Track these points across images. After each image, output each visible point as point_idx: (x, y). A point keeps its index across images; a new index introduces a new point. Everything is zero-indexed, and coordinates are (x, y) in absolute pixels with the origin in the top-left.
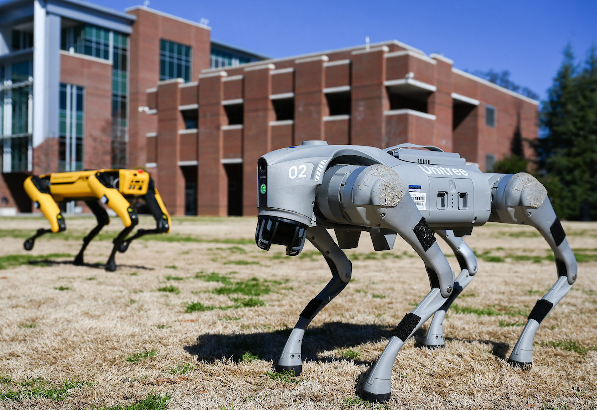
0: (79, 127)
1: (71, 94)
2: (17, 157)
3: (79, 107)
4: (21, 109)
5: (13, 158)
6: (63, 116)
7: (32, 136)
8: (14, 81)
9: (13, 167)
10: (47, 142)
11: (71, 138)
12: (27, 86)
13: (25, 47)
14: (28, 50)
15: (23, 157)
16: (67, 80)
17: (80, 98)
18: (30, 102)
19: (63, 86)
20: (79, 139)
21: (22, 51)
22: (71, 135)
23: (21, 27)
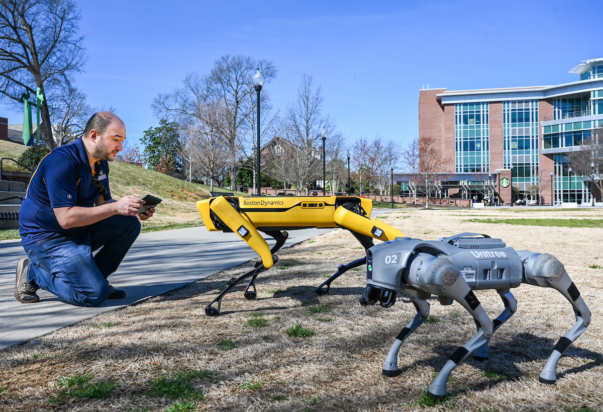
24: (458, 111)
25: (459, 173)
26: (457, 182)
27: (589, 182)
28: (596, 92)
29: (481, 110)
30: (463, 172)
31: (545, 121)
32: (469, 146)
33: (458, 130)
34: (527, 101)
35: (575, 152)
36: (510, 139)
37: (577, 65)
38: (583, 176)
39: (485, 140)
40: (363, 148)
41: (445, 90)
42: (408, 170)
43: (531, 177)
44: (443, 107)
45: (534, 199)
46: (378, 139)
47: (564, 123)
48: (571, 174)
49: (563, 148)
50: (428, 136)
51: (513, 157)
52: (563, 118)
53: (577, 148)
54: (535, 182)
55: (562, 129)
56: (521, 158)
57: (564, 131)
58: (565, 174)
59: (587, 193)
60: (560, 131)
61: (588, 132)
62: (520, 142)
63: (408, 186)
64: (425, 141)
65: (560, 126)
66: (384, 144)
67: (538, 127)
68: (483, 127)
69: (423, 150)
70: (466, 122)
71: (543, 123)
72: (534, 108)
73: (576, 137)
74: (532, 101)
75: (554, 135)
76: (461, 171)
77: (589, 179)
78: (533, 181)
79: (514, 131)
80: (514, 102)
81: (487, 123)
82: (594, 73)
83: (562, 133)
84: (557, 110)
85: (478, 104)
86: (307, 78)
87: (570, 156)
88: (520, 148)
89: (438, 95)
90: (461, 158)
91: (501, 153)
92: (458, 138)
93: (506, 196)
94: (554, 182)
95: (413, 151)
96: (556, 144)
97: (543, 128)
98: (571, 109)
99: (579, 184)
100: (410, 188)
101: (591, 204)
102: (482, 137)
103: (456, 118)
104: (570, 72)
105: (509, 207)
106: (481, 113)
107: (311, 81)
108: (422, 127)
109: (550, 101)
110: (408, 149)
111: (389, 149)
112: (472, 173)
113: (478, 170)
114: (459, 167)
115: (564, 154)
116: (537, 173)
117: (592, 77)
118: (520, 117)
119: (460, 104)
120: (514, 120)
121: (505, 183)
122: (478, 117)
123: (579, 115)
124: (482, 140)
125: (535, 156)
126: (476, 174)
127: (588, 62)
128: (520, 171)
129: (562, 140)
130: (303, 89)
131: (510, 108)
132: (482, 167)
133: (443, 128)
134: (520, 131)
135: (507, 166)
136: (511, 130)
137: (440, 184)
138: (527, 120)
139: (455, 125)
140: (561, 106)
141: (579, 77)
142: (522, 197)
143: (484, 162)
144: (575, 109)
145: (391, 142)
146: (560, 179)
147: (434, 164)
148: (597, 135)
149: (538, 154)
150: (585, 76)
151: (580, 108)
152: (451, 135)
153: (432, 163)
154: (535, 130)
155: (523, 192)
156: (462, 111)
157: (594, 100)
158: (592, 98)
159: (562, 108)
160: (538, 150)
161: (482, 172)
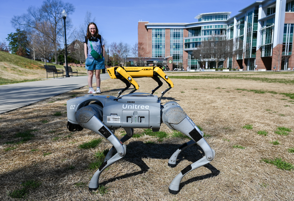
0: (291, 39)
1: (289, 27)
2: (267, 52)
3: (292, 31)
4: (269, 35)
5: (265, 52)
6: (285, 36)
7: (273, 44)
8: (267, 26)
9: (265, 55)
10: (278, 45)
11: (287, 43)
12: (272, 27)
13: (271, 14)
14: (273, 14)
15: (269, 51)
16: (288, 22)
17: (292, 28)
18: (273, 32)
19: (286, 25)
20: (291, 43)
21: (270, 15)
22: (288, 42)
23: (270, 7)
24: (153, 32)
25: (153, 57)
26: (153, 62)
27: (200, 62)
28: (204, 27)
29: (162, 32)
30: (155, 57)
31: (185, 37)
32: (158, 47)
33: (153, 40)
34: (179, 29)
35: (195, 50)
36: (173, 44)
37: (197, 15)
38: (198, 59)
39: (164, 44)
40: (115, 46)
41: (148, 22)
42: (133, 56)
43: (180, 60)
44: (147, 29)
45: (181, 68)
46: (121, 42)
47: (192, 38)
48: (194, 58)
49: (191, 49)
50: (141, 42)
51: (173, 51)
52: (192, 36)
53: (196, 49)
54: (181, 62)
55: (191, 41)
56: (176, 52)
57: (192, 42)
58: (192, 59)
59: (199, 66)
60: (190, 42)
61: (200, 43)
62: (176, 45)
63: (134, 63)
64: (140, 44)
65: (190, 40)
66: (124, 45)
67: (183, 40)
68: (163, 39)
69: (139, 48)
70: (156, 36)
71: (185, 38)
72: (182, 32)
73: (196, 44)
74: (181, 29)
75: (188, 43)
76: (154, 57)
77: (199, 61)
78: (180, 61)
79: (174, 41)
80: (174, 29)
81: (164, 37)
82: (203, 19)
83: (191, 43)
84: (190, 33)
85: (161, 29)
86: (89, 14)
87: (193, 51)
88: (176, 48)
89: (146, 24)
90: (154, 51)
91: (169, 50)
92: (153, 43)
93: (171, 67)
94: (188, 62)
95: (135, 48)
96: (189, 47)
97: (185, 40)
98: (195, 33)
99: (196, 63)
100: (134, 64)
101: (199, 70)
102: (162, 43)
103: (153, 35)
104: (195, 18)
105: (171, 71)
106: (162, 33)
107: (90, 15)
108: (139, 38)
109: (187, 29)
110: (133, 47)
111: (126, 47)
112: (158, 58)
113: (161, 57)
114: (153, 55)
115: (191, 51)
116: (182, 58)
117: (202, 20)
118: (177, 36)
119: (154, 29)
120: (174, 37)
121: (170, 62)
122: (161, 35)
123: (197, 35)
124: (162, 44)
125: (181, 51)
126: (160, 58)
127: (201, 14)
128: (176, 57)
129: (191, 45)
130: (87, 18)
131: (173, 32)
132: (162, 55)
133: (147, 39)
134: (177, 41)
135: (171, 55)
136: (173, 40)
137: (146, 62)
138: (179, 37)
139: (152, 38)
140: (191, 32)
141: (198, 20)
142: (176, 67)
143: (163, 53)
144: (196, 33)
145: (126, 44)
146: (190, 60)
147: (143, 54)
148: (203, 44)
149: (183, 51)
150: (200, 20)
151: (198, 32)
152: (150, 42)
153: (142, 53)
154: (182, 41)
155: (177, 65)
156: (155, 32)
157: (203, 30)
158: (202, 29)
159: (192, 33)
160: (183, 49)
161: (162, 57)
